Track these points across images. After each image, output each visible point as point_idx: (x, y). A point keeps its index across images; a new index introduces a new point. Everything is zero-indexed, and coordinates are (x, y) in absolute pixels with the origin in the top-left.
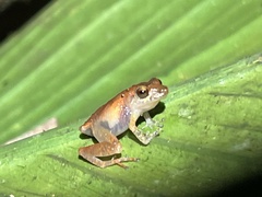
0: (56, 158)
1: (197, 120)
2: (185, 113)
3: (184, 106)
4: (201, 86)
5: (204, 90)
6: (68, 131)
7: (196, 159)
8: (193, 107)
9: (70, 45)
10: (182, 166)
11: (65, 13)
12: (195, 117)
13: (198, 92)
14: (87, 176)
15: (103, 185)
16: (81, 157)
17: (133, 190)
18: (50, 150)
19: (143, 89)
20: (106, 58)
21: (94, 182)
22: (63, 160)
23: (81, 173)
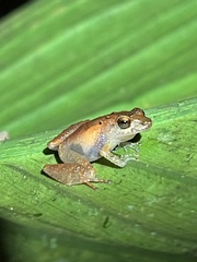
0: (17, 169)
1: (178, 147)
2: (165, 138)
3: (165, 131)
4: (185, 112)
5: (188, 116)
6: (33, 142)
7: (178, 188)
8: (174, 133)
9: (28, 59)
10: (160, 194)
11: (26, 26)
12: (177, 144)
13: (181, 118)
14: (52, 192)
15: (69, 204)
16: (43, 173)
17: (104, 212)
18: (11, 160)
19: (126, 119)
20: (64, 78)
21: (59, 200)
22: (25, 173)
23: (45, 188)
